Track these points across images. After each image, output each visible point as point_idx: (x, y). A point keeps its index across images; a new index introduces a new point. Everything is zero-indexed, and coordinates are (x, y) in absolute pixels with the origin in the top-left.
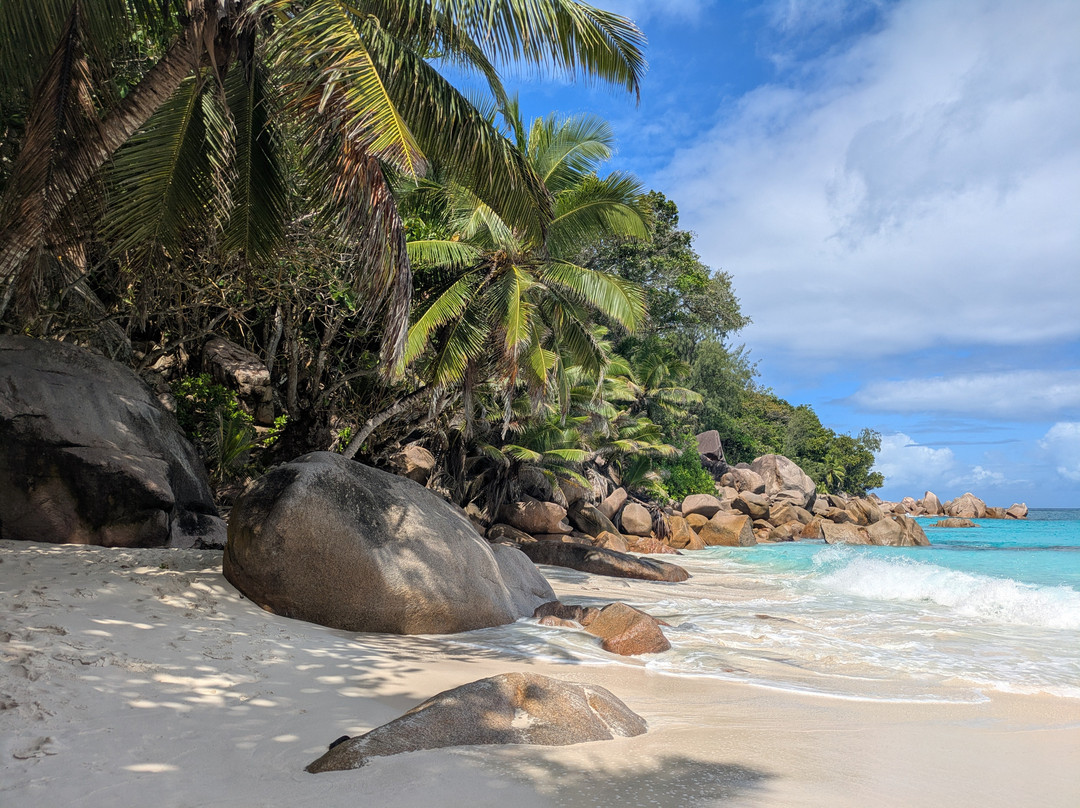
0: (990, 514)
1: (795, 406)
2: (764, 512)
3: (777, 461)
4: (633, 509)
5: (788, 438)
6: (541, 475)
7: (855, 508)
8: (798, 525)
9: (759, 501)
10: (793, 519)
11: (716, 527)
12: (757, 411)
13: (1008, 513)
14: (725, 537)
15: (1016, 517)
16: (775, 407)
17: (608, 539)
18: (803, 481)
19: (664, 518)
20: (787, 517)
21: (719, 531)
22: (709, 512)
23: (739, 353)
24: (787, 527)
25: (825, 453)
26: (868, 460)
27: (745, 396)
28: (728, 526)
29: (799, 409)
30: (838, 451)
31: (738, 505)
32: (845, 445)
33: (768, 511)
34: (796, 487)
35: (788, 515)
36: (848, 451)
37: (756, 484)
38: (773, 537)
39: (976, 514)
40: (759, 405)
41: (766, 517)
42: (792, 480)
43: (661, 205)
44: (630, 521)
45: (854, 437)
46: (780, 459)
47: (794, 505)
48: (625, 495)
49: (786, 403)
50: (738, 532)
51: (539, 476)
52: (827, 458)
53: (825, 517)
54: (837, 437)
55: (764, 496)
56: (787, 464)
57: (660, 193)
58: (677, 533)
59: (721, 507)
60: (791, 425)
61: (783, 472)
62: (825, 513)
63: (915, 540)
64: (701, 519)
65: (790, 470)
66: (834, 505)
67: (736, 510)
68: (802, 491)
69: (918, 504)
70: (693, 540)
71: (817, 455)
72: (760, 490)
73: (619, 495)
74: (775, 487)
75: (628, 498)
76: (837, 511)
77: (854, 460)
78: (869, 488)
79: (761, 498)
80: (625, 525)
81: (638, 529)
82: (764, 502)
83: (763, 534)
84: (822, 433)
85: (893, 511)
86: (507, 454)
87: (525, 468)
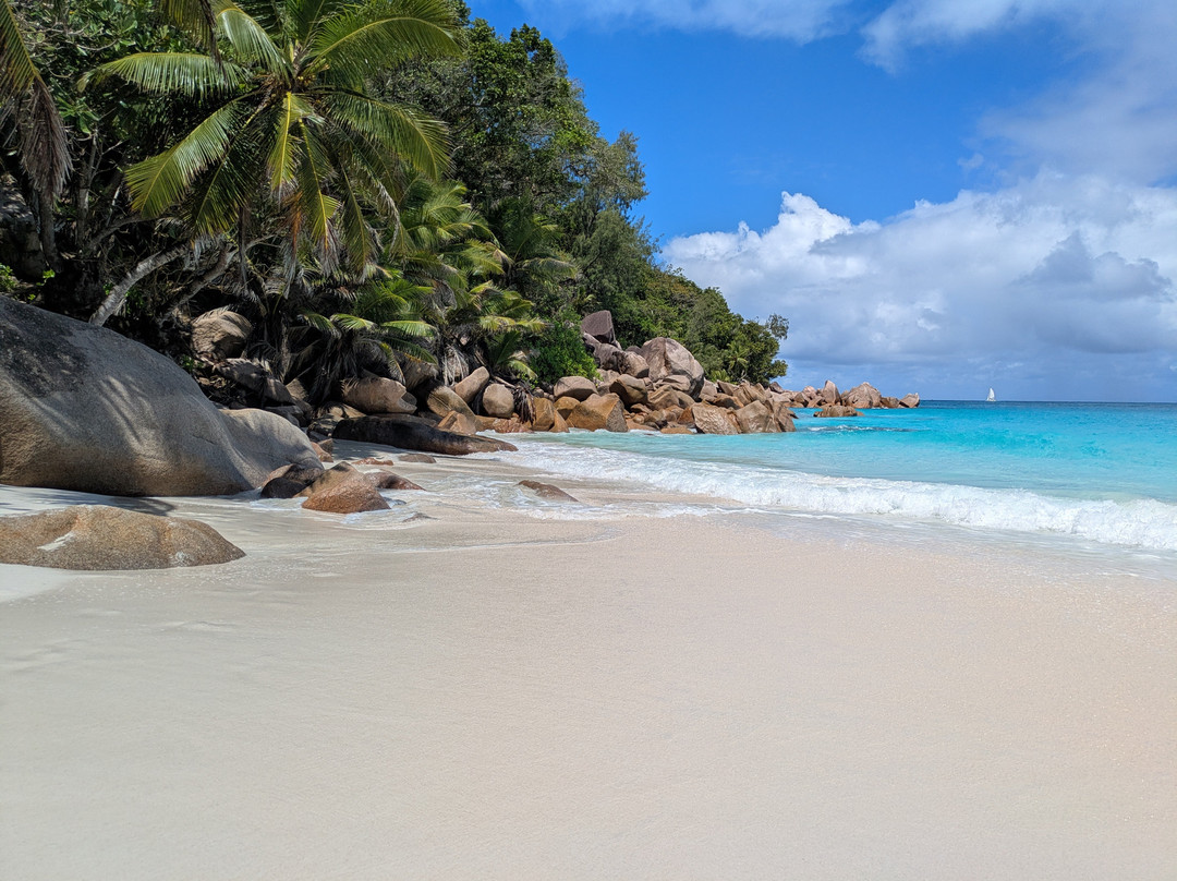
0: (884, 402)
1: (703, 288)
2: (641, 396)
3: (667, 344)
4: (495, 389)
5: (692, 323)
6: (377, 350)
7: (743, 395)
8: (678, 409)
9: (637, 385)
10: (673, 404)
11: (585, 410)
12: (663, 293)
13: (901, 403)
14: (593, 420)
15: (907, 406)
16: (681, 289)
17: (456, 420)
18: (691, 366)
19: (528, 400)
20: (667, 403)
21: (588, 414)
22: (582, 395)
23: (639, 227)
24: (665, 413)
25: (730, 339)
26: (771, 347)
27: (652, 276)
28: (597, 409)
29: (707, 291)
30: (743, 336)
31: (617, 388)
32: (752, 331)
33: (645, 394)
34: (683, 372)
35: (669, 401)
36: (754, 339)
37: (640, 368)
38: (647, 421)
39: (871, 403)
40: (666, 286)
41: (644, 401)
42: (681, 364)
43: (535, 44)
44: (490, 403)
45: (762, 323)
46: (670, 343)
47: (678, 390)
48: (487, 375)
49: (693, 285)
50: (606, 415)
51: (375, 350)
52: (732, 345)
53: (712, 403)
54: (744, 323)
55: (647, 380)
56: (676, 348)
57: (534, 28)
58: (540, 416)
59: (595, 390)
60: (696, 308)
61: (671, 356)
62: (712, 399)
63: (780, 424)
64: (571, 402)
65: (679, 354)
66: (723, 392)
67: (614, 394)
68: (689, 376)
69: (818, 393)
70: (557, 423)
71: (722, 342)
72: (644, 374)
73: (481, 374)
74: (663, 372)
75: (491, 378)
76: (724, 396)
77: (758, 347)
78: (772, 376)
79: (641, 383)
80: (486, 407)
81: (498, 411)
82: (643, 386)
83: (639, 418)
84: (729, 317)
85: (793, 400)
86: (335, 323)
87: (360, 340)
